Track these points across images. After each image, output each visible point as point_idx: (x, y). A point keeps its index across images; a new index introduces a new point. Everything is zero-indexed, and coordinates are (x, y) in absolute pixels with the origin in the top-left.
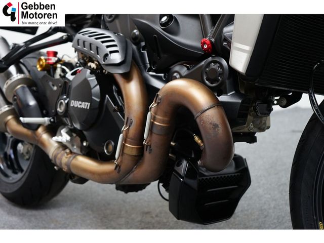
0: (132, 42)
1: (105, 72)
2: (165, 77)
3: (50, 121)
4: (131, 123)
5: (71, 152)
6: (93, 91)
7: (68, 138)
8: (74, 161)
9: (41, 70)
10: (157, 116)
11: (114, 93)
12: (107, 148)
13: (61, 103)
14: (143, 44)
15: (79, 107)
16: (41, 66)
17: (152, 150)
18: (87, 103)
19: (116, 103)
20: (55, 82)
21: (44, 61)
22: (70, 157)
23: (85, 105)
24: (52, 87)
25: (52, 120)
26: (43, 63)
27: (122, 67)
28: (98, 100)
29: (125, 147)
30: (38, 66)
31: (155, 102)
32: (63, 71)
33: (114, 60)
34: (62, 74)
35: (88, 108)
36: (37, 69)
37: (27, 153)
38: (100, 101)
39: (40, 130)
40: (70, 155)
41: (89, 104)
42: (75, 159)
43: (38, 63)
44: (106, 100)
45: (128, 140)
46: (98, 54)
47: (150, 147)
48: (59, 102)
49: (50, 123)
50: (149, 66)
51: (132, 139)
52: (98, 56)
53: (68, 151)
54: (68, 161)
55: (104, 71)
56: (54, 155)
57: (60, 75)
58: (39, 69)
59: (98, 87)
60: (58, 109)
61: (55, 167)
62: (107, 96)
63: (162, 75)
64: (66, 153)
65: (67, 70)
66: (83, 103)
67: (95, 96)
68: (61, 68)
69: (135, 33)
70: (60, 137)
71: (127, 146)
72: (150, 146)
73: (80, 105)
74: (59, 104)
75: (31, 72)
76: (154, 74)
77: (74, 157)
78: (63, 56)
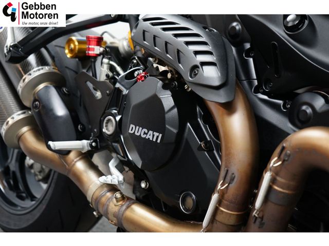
0: (230, 42)
1: (188, 89)
2: (284, 106)
3: (91, 145)
4: (232, 179)
5: (123, 198)
6: (167, 116)
7: (121, 177)
8: (128, 213)
9: (72, 57)
10: (279, 178)
11: (199, 119)
12: (183, 203)
13: (109, 120)
14: (248, 46)
15: (143, 136)
16: (71, 51)
17: (264, 224)
18: (156, 134)
19: (202, 137)
20: (98, 85)
21: (77, 43)
22: (122, 205)
23: (153, 136)
24: (94, 91)
25: (94, 144)
26: (75, 46)
27: (222, 91)
28: (175, 131)
29: (219, 212)
30: (67, 51)
31: (279, 157)
32: (112, 68)
33: (208, 78)
34: (111, 74)
35: (159, 141)
36: (66, 55)
37: (40, 172)
38: (177, 133)
39: (72, 155)
40: (121, 203)
41: (161, 135)
42: (129, 209)
43: (66, 47)
44: (187, 130)
45: (225, 202)
46: (179, 63)
47: (262, 220)
48: (106, 119)
49: (90, 149)
50: (256, 82)
51: (231, 202)
52: (180, 65)
53: (118, 195)
54: (119, 211)
55: (186, 87)
56: (95, 197)
57: (107, 76)
58: (69, 56)
59: (176, 110)
60: (104, 130)
61: (95, 213)
62: (188, 124)
63: (281, 102)
64: (116, 198)
65: (118, 69)
66: (151, 132)
67: (169, 125)
68: (108, 64)
69: (234, 28)
70: (109, 176)
71: (222, 211)
72: (262, 218)
73: (145, 133)
74: (105, 121)
75: (56, 59)
76: (265, 97)
77: (128, 207)
78: (103, 34)
